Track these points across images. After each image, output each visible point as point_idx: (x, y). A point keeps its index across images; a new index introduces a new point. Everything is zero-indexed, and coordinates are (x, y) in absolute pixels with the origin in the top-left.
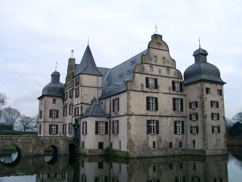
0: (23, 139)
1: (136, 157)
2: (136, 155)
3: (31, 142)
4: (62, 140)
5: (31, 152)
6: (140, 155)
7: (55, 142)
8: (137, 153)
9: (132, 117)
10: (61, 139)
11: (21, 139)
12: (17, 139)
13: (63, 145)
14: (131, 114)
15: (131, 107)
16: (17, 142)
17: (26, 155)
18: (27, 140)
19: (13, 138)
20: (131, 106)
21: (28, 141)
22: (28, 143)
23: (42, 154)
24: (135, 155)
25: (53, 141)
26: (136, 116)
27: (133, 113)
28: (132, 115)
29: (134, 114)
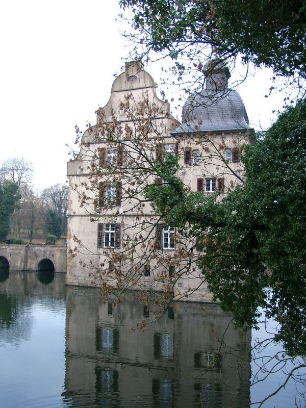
0: (12, 249)
1: (77, 284)
2: (77, 281)
3: (19, 253)
4: (59, 252)
5: (19, 265)
6: (84, 282)
7: (50, 255)
8: (79, 278)
9: (74, 219)
10: (57, 250)
11: (10, 249)
12: (6, 249)
13: (60, 258)
14: (72, 214)
15: (71, 203)
16: (6, 252)
17: (13, 269)
18: (16, 250)
19: (3, 247)
20: (72, 201)
21: (17, 252)
22: (16, 254)
23: (34, 269)
24: (75, 281)
25: (48, 253)
26: (81, 217)
27: (74, 213)
28: (73, 216)
29: (76, 214)
